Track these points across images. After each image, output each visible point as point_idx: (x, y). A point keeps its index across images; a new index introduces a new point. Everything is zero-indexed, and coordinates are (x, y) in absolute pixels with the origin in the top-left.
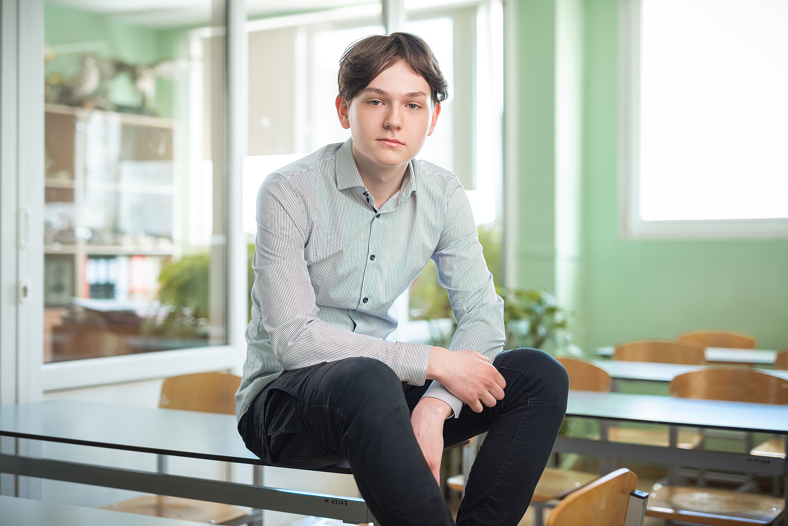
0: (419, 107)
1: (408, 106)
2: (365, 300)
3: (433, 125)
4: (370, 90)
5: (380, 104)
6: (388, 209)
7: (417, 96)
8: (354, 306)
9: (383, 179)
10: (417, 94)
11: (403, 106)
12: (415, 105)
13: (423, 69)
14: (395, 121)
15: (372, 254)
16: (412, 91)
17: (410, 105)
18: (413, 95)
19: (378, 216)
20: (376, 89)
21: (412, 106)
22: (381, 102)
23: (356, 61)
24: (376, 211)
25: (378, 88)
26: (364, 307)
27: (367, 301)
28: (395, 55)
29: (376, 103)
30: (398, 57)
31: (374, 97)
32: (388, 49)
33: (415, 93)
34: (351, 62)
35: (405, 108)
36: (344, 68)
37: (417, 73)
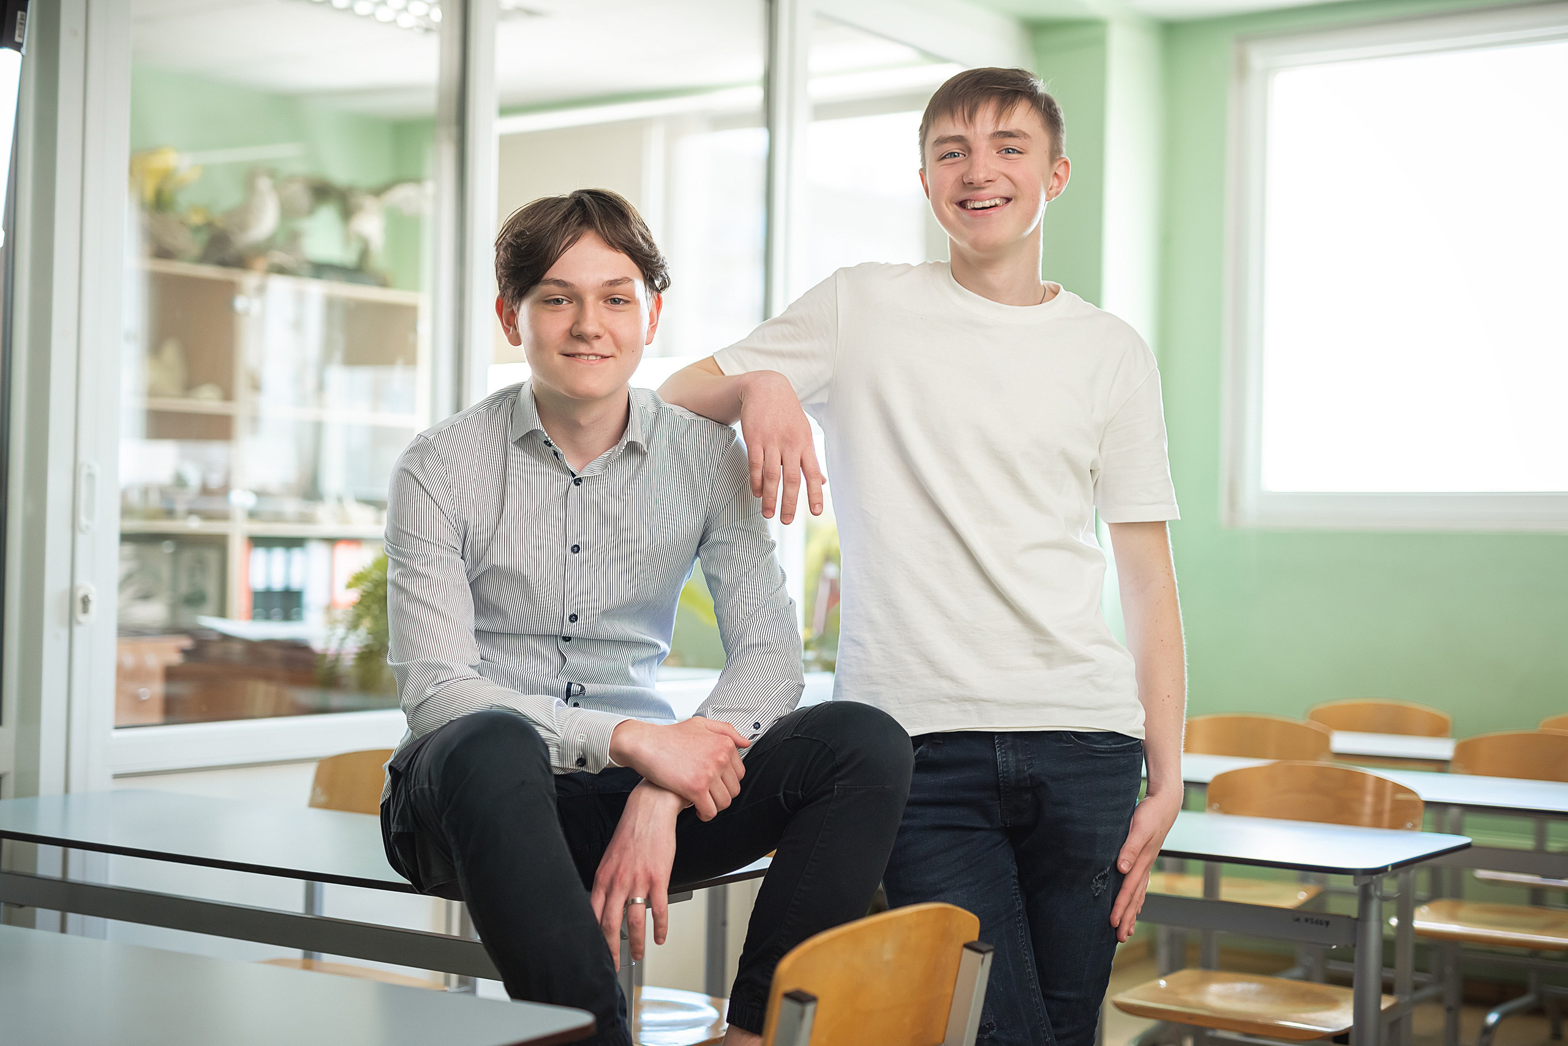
0: (627, 302)
1: (609, 302)
2: (574, 618)
3: (653, 327)
4: (548, 282)
5: (565, 302)
6: (592, 471)
7: (621, 283)
8: (555, 629)
9: (583, 421)
10: (620, 282)
11: (601, 303)
12: (620, 300)
13: (624, 241)
14: (590, 327)
15: (575, 544)
16: (612, 278)
17: (611, 299)
18: (613, 283)
19: (578, 482)
20: (556, 280)
21: (615, 301)
22: (565, 300)
23: (519, 241)
24: (574, 475)
25: (558, 278)
26: (570, 629)
27: (576, 620)
28: (580, 224)
29: (558, 301)
30: (584, 228)
31: (552, 293)
32: (565, 218)
33: (616, 281)
34: (511, 243)
35: (603, 305)
36: (501, 253)
37: (616, 249)
